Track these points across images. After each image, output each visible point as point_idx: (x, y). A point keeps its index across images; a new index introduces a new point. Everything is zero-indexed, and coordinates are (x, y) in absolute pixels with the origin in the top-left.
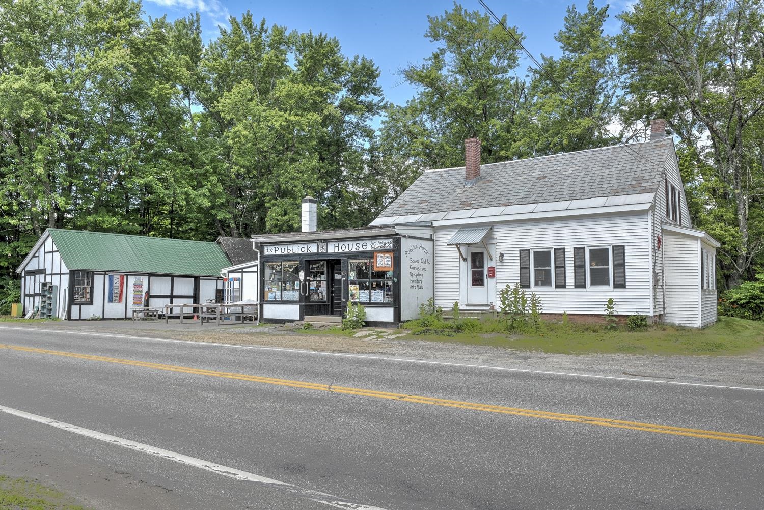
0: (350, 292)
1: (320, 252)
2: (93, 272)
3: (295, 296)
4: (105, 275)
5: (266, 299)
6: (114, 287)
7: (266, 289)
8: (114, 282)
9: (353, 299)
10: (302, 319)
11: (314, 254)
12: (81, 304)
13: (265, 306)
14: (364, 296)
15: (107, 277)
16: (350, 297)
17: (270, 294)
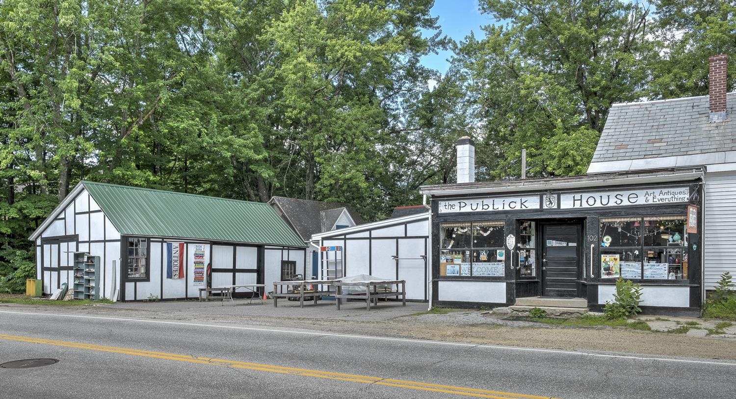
0: (603, 265)
1: (545, 207)
2: (149, 238)
3: (499, 269)
4: (162, 242)
5: (442, 274)
6: (173, 259)
7: (443, 260)
8: (173, 252)
9: (609, 274)
10: (510, 301)
11: (535, 211)
12: (136, 281)
13: (441, 284)
14: (632, 270)
15: (165, 245)
16: (603, 271)
17: (449, 267)
